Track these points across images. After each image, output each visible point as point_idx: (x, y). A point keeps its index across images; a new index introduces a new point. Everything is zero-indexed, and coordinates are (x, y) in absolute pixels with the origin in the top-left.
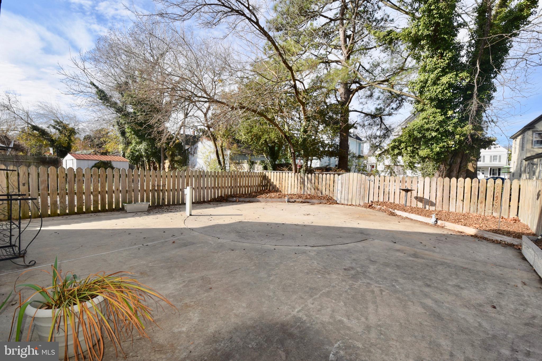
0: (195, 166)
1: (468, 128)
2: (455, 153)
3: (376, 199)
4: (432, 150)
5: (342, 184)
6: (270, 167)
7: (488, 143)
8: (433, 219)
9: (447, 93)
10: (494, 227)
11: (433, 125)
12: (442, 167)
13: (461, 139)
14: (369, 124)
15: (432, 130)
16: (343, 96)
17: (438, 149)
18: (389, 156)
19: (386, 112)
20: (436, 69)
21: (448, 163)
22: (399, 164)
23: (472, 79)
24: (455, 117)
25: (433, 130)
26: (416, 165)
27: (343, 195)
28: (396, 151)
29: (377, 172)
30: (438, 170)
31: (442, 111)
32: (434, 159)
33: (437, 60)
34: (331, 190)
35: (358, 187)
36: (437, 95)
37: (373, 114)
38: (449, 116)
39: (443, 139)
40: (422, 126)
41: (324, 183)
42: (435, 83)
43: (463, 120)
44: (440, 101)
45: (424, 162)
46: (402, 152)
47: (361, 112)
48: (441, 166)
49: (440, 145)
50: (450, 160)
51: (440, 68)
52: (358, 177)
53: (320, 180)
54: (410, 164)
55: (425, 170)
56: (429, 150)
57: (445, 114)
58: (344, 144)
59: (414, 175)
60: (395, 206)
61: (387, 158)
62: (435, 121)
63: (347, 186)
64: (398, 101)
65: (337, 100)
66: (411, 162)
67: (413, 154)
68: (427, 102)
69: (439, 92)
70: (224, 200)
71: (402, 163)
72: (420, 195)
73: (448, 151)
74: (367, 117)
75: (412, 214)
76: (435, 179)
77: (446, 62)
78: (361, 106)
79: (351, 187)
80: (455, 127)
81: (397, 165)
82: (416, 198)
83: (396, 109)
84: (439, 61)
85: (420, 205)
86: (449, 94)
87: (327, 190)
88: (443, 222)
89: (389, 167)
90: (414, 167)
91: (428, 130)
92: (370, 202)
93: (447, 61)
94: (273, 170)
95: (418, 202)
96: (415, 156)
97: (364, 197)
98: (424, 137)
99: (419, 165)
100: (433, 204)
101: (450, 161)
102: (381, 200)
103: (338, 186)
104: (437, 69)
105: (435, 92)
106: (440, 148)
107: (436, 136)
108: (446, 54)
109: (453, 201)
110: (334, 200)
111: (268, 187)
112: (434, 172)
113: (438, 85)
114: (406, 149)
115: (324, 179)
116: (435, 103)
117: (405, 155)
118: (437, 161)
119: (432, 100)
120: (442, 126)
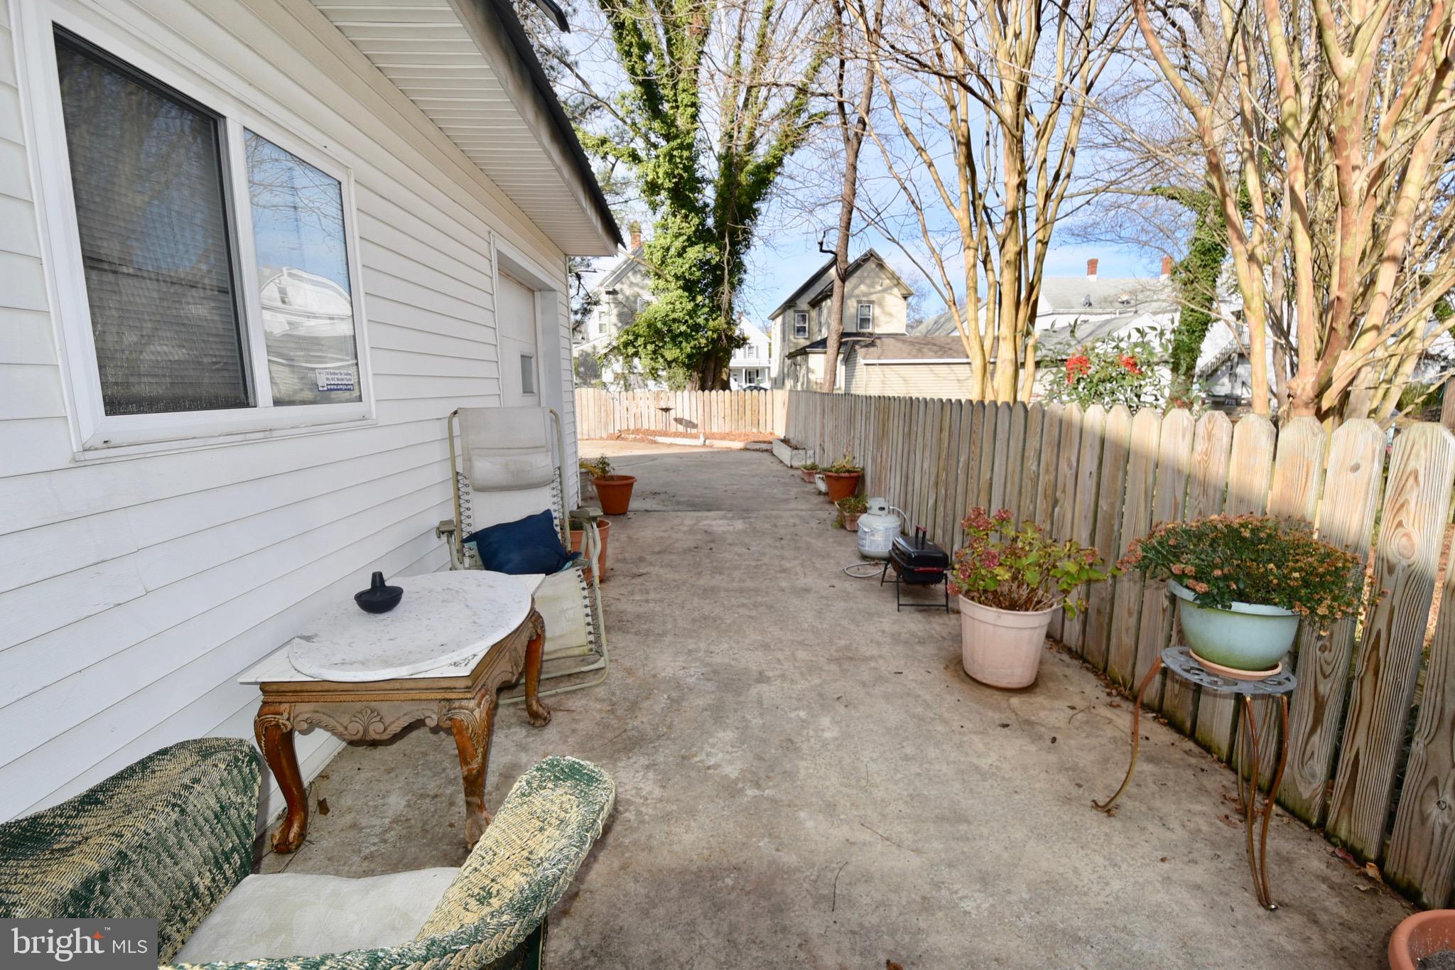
1: (721, 321)
2: (708, 356)
3: (625, 426)
4: (681, 349)
7: (741, 342)
8: (702, 439)
9: (694, 271)
10: (753, 439)
11: (681, 314)
12: (694, 375)
13: (713, 336)
15: (680, 321)
17: (689, 350)
18: (621, 358)
20: (681, 234)
21: (702, 369)
22: (635, 371)
23: (721, 257)
24: (704, 305)
26: (660, 373)
28: (631, 350)
30: (690, 379)
31: (690, 295)
32: (684, 363)
35: (596, 410)
36: (683, 272)
38: (698, 302)
39: (694, 336)
40: (667, 315)
42: (680, 255)
43: (714, 310)
44: (687, 281)
45: (670, 367)
46: (639, 351)
48: (693, 373)
49: (691, 343)
50: (702, 365)
51: (685, 235)
52: (595, 394)
54: (652, 371)
55: (673, 381)
56: (677, 351)
57: (694, 299)
59: (659, 389)
60: (655, 433)
61: (618, 360)
62: (683, 308)
66: (653, 369)
67: (655, 355)
68: (670, 279)
69: (686, 268)
71: (640, 369)
72: (679, 416)
73: (699, 353)
76: (686, 393)
77: (692, 228)
80: (707, 320)
81: (633, 373)
82: (676, 420)
84: (683, 225)
85: (681, 428)
86: (697, 273)
88: (711, 441)
90: (658, 375)
91: (674, 320)
92: (616, 430)
95: (678, 425)
96: (658, 358)
97: (606, 426)
98: (670, 331)
99: (664, 373)
100: (694, 426)
101: (703, 367)
102: (632, 427)
105: (681, 267)
106: (691, 347)
107: (685, 331)
108: (692, 216)
109: (714, 420)
112: (685, 383)
113: (684, 258)
114: (645, 347)
116: (681, 283)
117: (643, 356)
118: (688, 367)
119: (677, 277)
120: (692, 318)
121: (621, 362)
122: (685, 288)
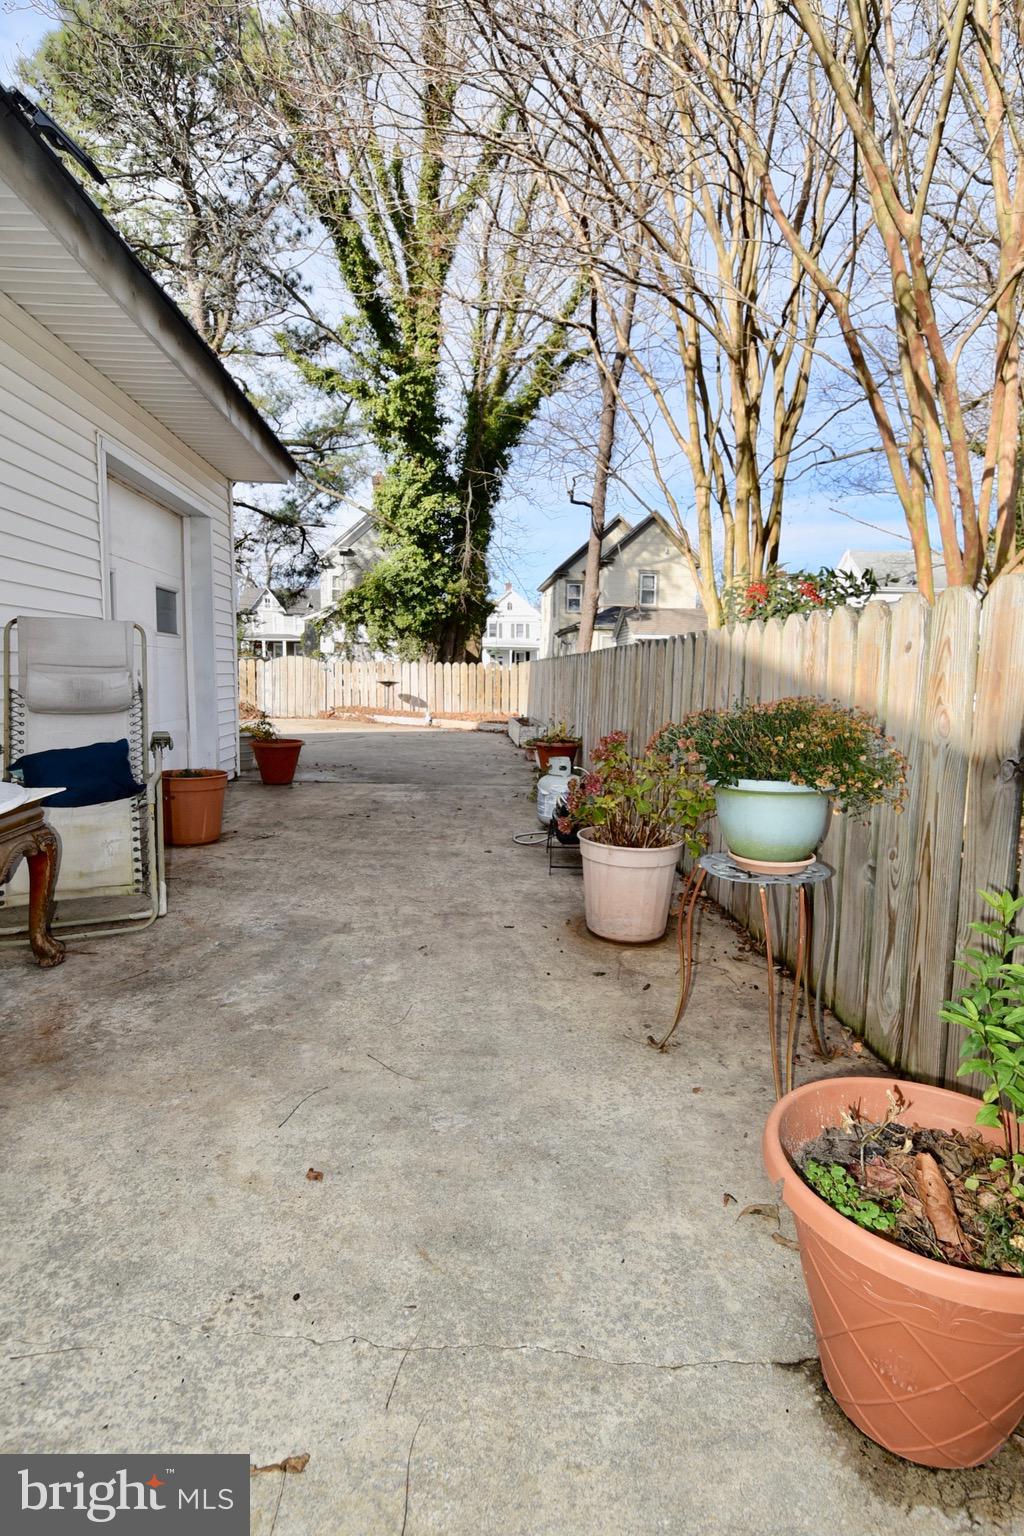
1: (462, 585)
2: (447, 625)
3: (339, 703)
4: (415, 615)
5: (273, 678)
8: (428, 718)
9: (431, 524)
10: (490, 720)
11: (414, 574)
12: (431, 646)
13: (453, 601)
15: (413, 583)
17: (423, 615)
18: (343, 625)
20: (415, 481)
21: (439, 640)
22: (361, 640)
23: (463, 509)
24: (444, 565)
25: (415, 583)
26: (390, 643)
27: (277, 700)
28: (355, 616)
30: (425, 651)
31: (426, 552)
32: (418, 633)
33: (416, 468)
34: (252, 692)
35: (305, 682)
36: (417, 526)
37: (279, 515)
38: (436, 561)
39: (430, 600)
40: (398, 575)
42: (414, 504)
43: (455, 570)
44: (423, 536)
45: (402, 637)
46: (365, 617)
47: (256, 510)
48: (429, 644)
49: (426, 609)
50: (440, 635)
51: (421, 481)
54: (381, 642)
55: (405, 653)
56: (409, 617)
57: (430, 557)
59: (388, 662)
60: (374, 711)
61: (340, 628)
62: (417, 567)
63: (283, 684)
66: (381, 638)
67: (384, 622)
68: (403, 533)
69: (421, 521)
71: (367, 639)
72: (406, 692)
74: (269, 523)
75: (396, 717)
77: (428, 475)
79: (291, 686)
80: (445, 581)
81: (358, 643)
82: (401, 696)
84: (418, 470)
85: (407, 707)
86: (434, 527)
88: (439, 721)
89: (343, 645)
90: (387, 647)
91: (406, 581)
92: (329, 709)
93: (430, 474)
95: (404, 703)
96: (388, 626)
97: (317, 700)
98: (402, 593)
99: (395, 644)
100: (423, 704)
101: (441, 638)
102: (348, 703)
103: (266, 683)
105: (415, 519)
106: (427, 614)
107: (419, 594)
108: (428, 461)
109: (448, 698)
110: (259, 711)
112: (419, 656)
113: (419, 509)
114: (373, 613)
116: (415, 537)
117: (370, 623)
118: (423, 636)
119: (411, 531)
120: (427, 578)
121: (344, 629)
122: (419, 544)
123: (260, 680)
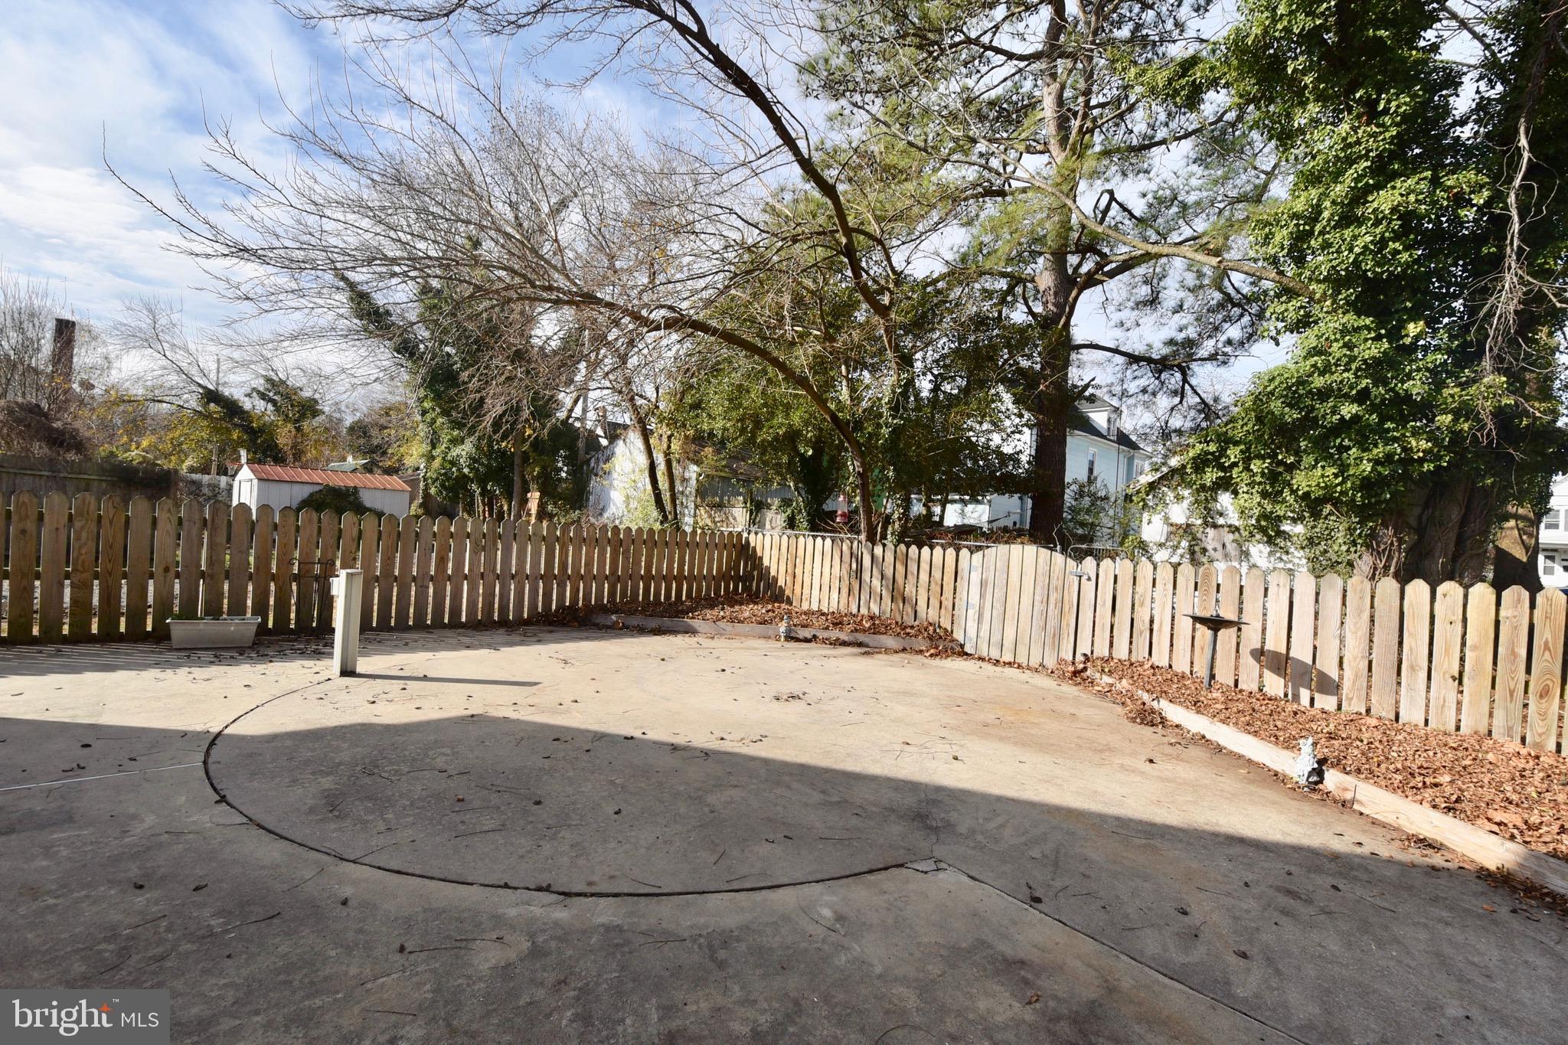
0: (603, 510)
1: (1490, 387)
2: (1438, 485)
3: (1102, 650)
4: (1343, 468)
5: (983, 584)
6: (802, 519)
8: (1307, 761)
9: (1396, 252)
11: (1345, 375)
12: (1388, 534)
13: (1458, 428)
14: (1144, 391)
15: (1342, 395)
16: (1051, 299)
17: (1367, 467)
18: (1186, 493)
19: (1203, 352)
20: (1351, 161)
21: (1413, 521)
22: (1221, 521)
23: (1498, 196)
24: (1432, 348)
25: (1346, 396)
26: (1286, 527)
27: (985, 626)
28: (1211, 476)
29: (1143, 546)
30: (1368, 546)
31: (1380, 325)
32: (1352, 505)
33: (1355, 129)
34: (947, 603)
35: (1038, 598)
36: (1356, 263)
37: (1155, 356)
38: (1408, 341)
39: (1388, 430)
40: (1301, 382)
41: (924, 577)
42: (1347, 218)
43: (1466, 355)
44: (1371, 285)
45: (1316, 515)
46: (1231, 477)
47: (1116, 351)
48: (1382, 531)
49: (1375, 451)
50: (1417, 511)
51: (1366, 157)
52: (1040, 560)
53: (912, 567)
54: (1263, 523)
55: (1322, 547)
56: (1331, 471)
57: (1395, 335)
58: (1050, 453)
59: (1281, 565)
60: (1168, 682)
61: (1179, 498)
62: (1352, 359)
63: (999, 594)
64: (1246, 319)
65: (1031, 312)
66: (1265, 516)
67: (1272, 485)
68: (1318, 289)
69: (1365, 247)
70: (575, 619)
71: (1234, 518)
72: (1275, 643)
73: (1406, 477)
74: (1135, 367)
75: (1224, 727)
76: (1358, 583)
77: (1388, 135)
78: (1119, 333)
79: (1013, 598)
80: (1437, 377)
81: (1215, 526)
82: (1259, 654)
83: (1242, 344)
84: (1360, 132)
85: (1275, 685)
86: (1405, 257)
87: (934, 602)
88: (1350, 781)
89: (1187, 529)
90: (1280, 533)
91: (1324, 394)
92: (1079, 658)
93: (1394, 131)
94: (812, 529)
95: (1267, 673)
96: (1282, 492)
97: (1058, 636)
98: (1309, 421)
99: (1299, 529)
100: (1327, 685)
101: (1420, 517)
102: (1121, 652)
103: (970, 593)
104: (1354, 162)
105: (1351, 250)
106: (1377, 462)
107: (1356, 418)
108: (1389, 101)
109: (1414, 679)
110: (953, 641)
111: (754, 584)
112: (1352, 556)
113: (1360, 221)
114: (1247, 469)
115: (925, 566)
116: (1348, 294)
117: (1242, 487)
118: (1364, 513)
119: (1337, 282)
120: (1380, 380)
121: (1186, 504)
122: (1358, 307)
123: (962, 585)
